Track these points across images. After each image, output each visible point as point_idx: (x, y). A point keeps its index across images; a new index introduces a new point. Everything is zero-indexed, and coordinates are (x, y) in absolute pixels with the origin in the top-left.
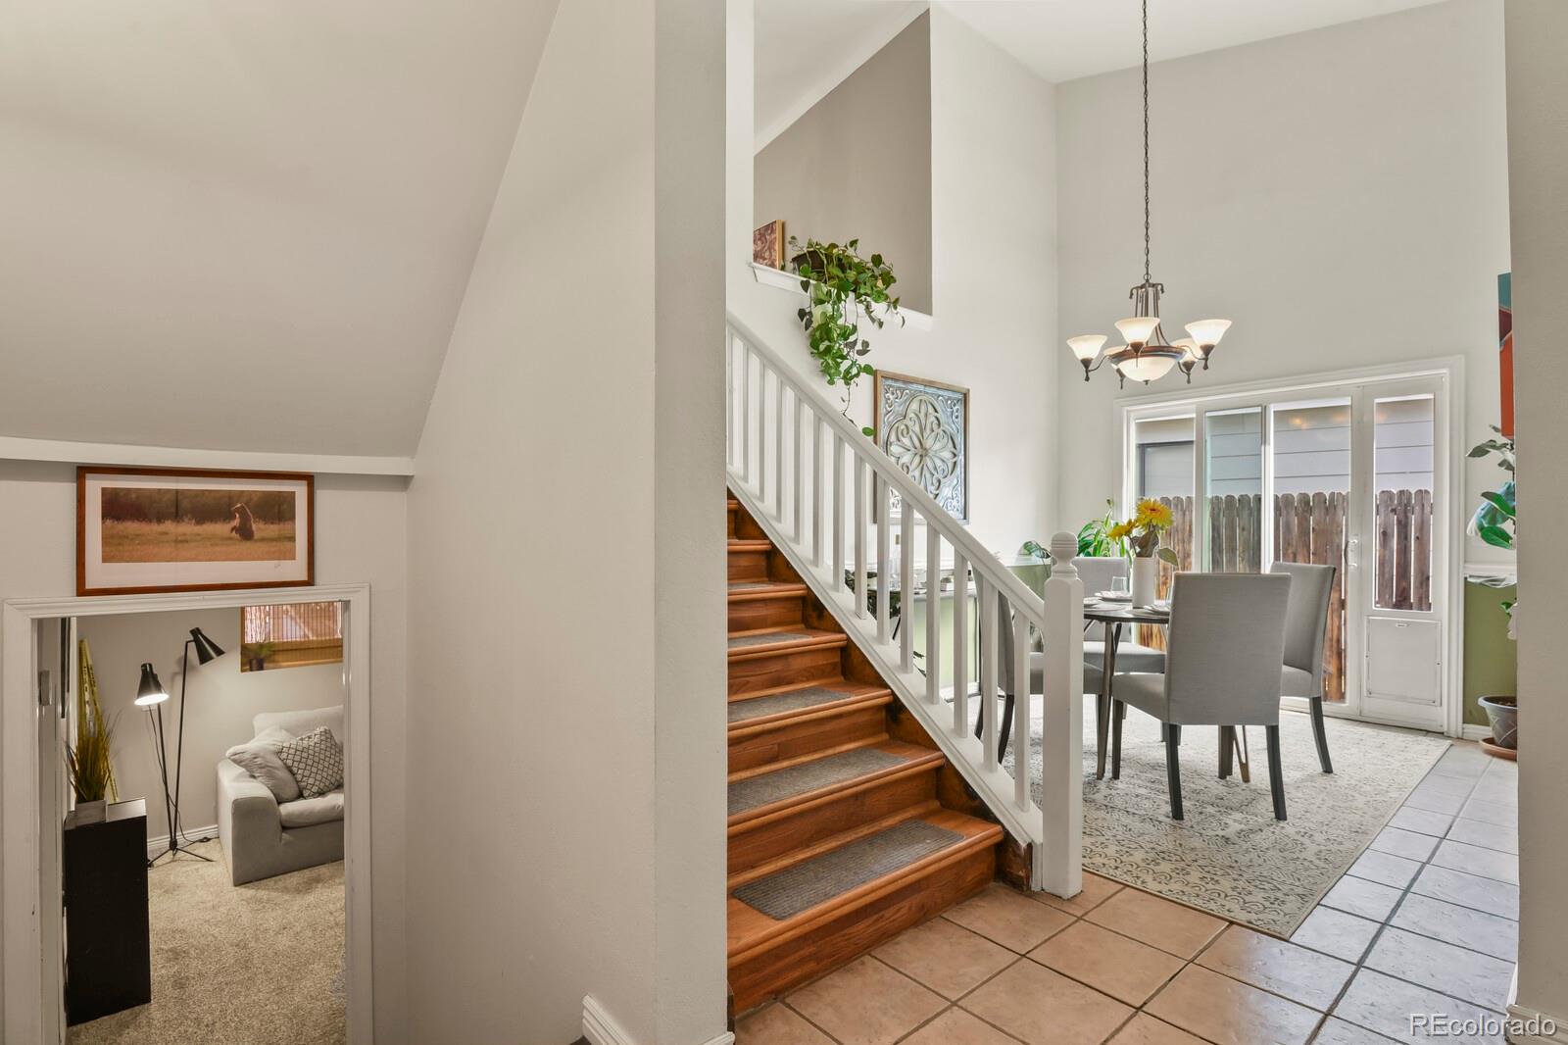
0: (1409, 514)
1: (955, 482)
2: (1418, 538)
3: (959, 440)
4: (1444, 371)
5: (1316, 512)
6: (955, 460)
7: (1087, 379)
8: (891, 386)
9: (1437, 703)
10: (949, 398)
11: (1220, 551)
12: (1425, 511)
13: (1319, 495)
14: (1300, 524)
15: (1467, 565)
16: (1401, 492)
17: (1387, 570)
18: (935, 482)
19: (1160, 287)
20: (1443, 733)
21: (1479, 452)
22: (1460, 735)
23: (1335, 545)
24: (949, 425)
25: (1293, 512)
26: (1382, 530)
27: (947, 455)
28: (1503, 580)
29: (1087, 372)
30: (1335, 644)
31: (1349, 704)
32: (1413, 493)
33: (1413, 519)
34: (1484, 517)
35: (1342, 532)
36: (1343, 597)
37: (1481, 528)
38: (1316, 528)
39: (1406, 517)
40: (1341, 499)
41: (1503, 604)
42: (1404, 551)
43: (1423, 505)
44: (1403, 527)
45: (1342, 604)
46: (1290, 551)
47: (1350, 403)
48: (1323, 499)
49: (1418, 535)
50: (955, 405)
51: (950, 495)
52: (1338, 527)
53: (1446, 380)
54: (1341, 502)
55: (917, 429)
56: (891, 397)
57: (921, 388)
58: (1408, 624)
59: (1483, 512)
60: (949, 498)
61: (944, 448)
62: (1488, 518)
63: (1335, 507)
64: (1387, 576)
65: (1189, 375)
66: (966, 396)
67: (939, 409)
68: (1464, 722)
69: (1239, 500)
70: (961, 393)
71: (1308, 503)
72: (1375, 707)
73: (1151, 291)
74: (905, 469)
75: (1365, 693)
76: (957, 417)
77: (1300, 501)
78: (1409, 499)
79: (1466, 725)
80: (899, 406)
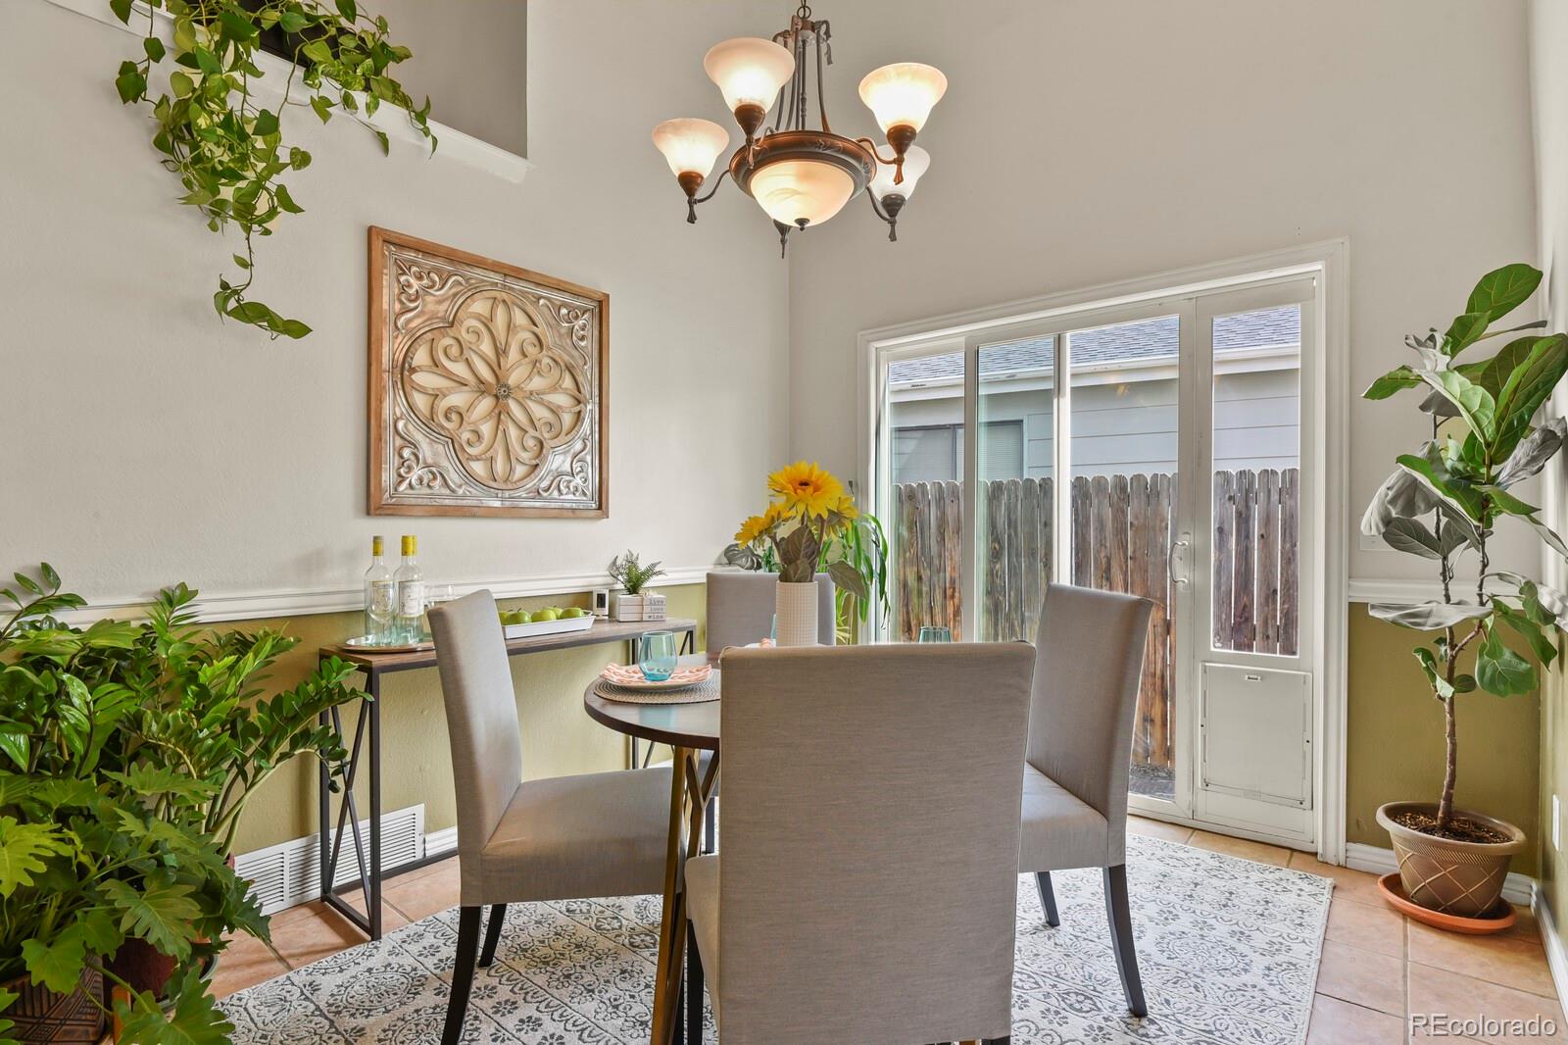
0: (1252, 504)
1: (578, 446)
2: (1262, 536)
3: (588, 373)
4: (1319, 266)
5: (1134, 502)
6: (577, 409)
7: (692, 219)
8: (415, 263)
9: (1307, 804)
10: (564, 304)
11: (1018, 555)
12: (1272, 499)
13: (1138, 478)
14: (1115, 518)
15: (1354, 583)
16: (1241, 473)
17: (1223, 579)
18: (530, 443)
19: (824, 27)
20: (1315, 854)
21: (1384, 388)
22: (1342, 863)
23: (1159, 546)
24: (564, 349)
25: (1106, 501)
26: (1217, 526)
27: (561, 400)
28: (1428, 615)
29: (691, 203)
30: (1158, 682)
31: (1179, 801)
32: (1256, 473)
33: (1257, 511)
34: (1393, 502)
35: (1167, 528)
36: (1168, 618)
37: (1387, 521)
38: (1136, 522)
39: (1247, 507)
40: (1165, 483)
41: (1416, 651)
42: (1245, 554)
43: (1269, 491)
44: (1244, 519)
45: (1168, 627)
46: (1103, 555)
47: (1177, 376)
48: (1143, 483)
49: (1263, 531)
50: (577, 317)
51: (567, 468)
52: (1162, 521)
53: (1320, 284)
54: (1166, 487)
55: (486, 347)
56: (416, 284)
57: (497, 278)
58: (1264, 676)
59: (1391, 493)
60: (561, 474)
61: (555, 388)
62: (1400, 503)
63: (1158, 494)
64: (1223, 588)
65: (893, 223)
66: (601, 307)
67: (538, 319)
68: (1347, 841)
69: (1040, 485)
70: (593, 300)
71: (1123, 489)
72: (1216, 808)
73: (811, 36)
74: (454, 416)
75: (1199, 783)
76: (582, 338)
77: (1115, 487)
78: (1251, 484)
79: (1351, 846)
80: (440, 302)
